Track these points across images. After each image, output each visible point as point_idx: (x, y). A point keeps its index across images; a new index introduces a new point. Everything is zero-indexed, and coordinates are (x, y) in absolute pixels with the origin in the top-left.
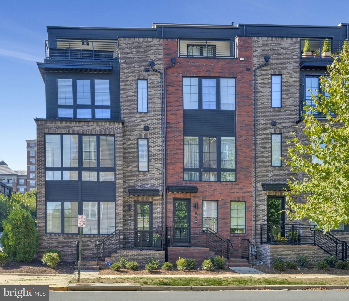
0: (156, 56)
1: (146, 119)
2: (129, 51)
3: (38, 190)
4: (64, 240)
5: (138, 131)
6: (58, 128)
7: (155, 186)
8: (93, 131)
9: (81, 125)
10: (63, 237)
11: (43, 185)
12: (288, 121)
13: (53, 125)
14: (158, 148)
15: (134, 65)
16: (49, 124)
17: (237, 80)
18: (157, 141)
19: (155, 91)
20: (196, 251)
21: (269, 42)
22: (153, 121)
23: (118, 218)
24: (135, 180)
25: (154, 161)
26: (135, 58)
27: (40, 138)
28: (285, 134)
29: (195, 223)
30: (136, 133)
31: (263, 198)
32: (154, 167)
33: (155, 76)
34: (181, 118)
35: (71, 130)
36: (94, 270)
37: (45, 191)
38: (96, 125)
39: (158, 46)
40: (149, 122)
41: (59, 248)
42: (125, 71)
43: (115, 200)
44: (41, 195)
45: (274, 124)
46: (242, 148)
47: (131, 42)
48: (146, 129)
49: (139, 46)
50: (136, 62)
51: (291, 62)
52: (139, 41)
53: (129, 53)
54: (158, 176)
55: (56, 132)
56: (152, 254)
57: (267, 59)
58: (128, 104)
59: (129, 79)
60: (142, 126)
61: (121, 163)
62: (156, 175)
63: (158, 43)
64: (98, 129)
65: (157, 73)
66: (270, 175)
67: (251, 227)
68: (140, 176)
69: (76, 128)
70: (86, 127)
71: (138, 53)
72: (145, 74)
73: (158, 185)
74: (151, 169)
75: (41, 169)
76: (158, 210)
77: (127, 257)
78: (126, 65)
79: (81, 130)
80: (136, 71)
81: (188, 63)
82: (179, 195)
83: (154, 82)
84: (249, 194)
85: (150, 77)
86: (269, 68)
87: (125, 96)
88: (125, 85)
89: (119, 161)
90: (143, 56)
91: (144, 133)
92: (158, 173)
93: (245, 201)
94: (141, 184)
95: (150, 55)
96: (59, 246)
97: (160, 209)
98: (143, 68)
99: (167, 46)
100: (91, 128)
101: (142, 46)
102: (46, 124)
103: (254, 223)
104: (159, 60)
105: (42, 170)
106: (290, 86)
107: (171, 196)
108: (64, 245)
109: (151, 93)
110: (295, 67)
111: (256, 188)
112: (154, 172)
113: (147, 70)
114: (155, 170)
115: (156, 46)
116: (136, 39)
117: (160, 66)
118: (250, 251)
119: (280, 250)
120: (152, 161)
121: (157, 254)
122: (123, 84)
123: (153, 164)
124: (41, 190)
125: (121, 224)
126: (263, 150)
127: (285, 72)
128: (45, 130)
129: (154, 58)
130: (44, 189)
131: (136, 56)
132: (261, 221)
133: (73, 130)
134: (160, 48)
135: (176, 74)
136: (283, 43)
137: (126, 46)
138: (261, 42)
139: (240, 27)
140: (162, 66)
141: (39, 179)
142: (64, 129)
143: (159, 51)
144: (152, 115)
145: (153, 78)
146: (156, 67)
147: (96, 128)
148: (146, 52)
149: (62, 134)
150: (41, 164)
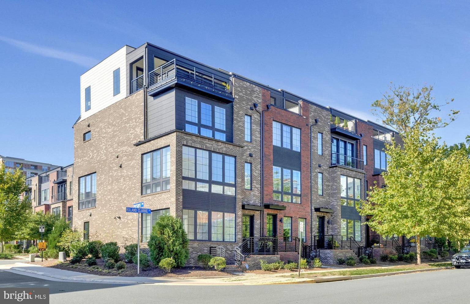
0: (258, 99)
1: (251, 148)
2: (240, 90)
3: (177, 197)
4: (197, 246)
5: (245, 156)
6: (194, 142)
7: (256, 202)
8: (221, 150)
9: (212, 143)
10: (197, 244)
11: (181, 193)
12: (326, 166)
13: (190, 138)
14: (258, 172)
15: (243, 102)
16: (187, 137)
17: (302, 131)
18: (258, 167)
19: (256, 127)
20: (291, 255)
21: (317, 110)
22: (255, 150)
23: (238, 227)
24: (243, 196)
25: (256, 182)
26: (244, 97)
27: (179, 148)
28: (324, 174)
29: (280, 233)
30: (244, 158)
31: (315, 217)
32: (256, 187)
33: (256, 115)
34: (272, 151)
35: (204, 146)
36: (239, 272)
37: (183, 199)
38: (223, 146)
39: (259, 92)
40: (252, 150)
41: (194, 254)
42: (237, 105)
43: (235, 212)
44: (179, 203)
45: (320, 166)
46: (304, 180)
47: (242, 84)
48: (251, 155)
49: (246, 88)
50: (245, 100)
51: (327, 126)
52: (247, 85)
53: (240, 92)
54: (258, 195)
55: (193, 146)
56: (272, 257)
57: (316, 121)
58: (239, 133)
59: (240, 113)
60: (248, 153)
61: (240, 181)
62: (257, 193)
63: (258, 90)
64: (224, 149)
65: (258, 113)
66: (318, 201)
67: (309, 237)
68: (247, 193)
69: (208, 145)
70: (216, 146)
71: (246, 94)
72: (250, 112)
73: (258, 202)
74: (254, 189)
75: (179, 177)
76: (258, 222)
77: (257, 260)
78: (238, 101)
79: (212, 148)
80: (244, 108)
81: (276, 111)
82: (271, 211)
83: (256, 120)
84: (308, 213)
85: (254, 115)
86: (317, 127)
87: (237, 126)
88: (237, 116)
89: (239, 179)
90: (249, 97)
91: (249, 158)
92: (258, 193)
93: (306, 219)
94: (247, 200)
95: (253, 98)
96: (194, 252)
97: (259, 222)
98: (249, 107)
99: (264, 94)
100: (219, 147)
101: (249, 89)
102: (184, 137)
103: (310, 234)
104: (260, 103)
105: (180, 179)
106: (326, 142)
107: (266, 211)
108: (198, 251)
109: (254, 128)
110: (329, 131)
111: (311, 209)
112: (256, 191)
113: (251, 109)
114: (256, 189)
115: (258, 92)
116: (245, 83)
117: (260, 108)
118: (311, 255)
119: (337, 253)
120: (254, 182)
121: (275, 257)
122: (236, 116)
123: (255, 184)
124: (179, 197)
125: (240, 233)
126: (315, 183)
127: (324, 132)
128: (183, 142)
129: (256, 101)
130: (182, 197)
131: (245, 96)
132: (314, 233)
133: (206, 146)
134: (260, 94)
135: (269, 117)
136: (323, 112)
137: (238, 85)
138: (313, 109)
139: (281, 92)
140: (261, 109)
141: (177, 187)
142: (199, 144)
143: (259, 96)
144: (254, 145)
145: (255, 116)
146: (257, 109)
147: (223, 148)
148: (251, 95)
149: (196, 148)
150: (180, 173)
